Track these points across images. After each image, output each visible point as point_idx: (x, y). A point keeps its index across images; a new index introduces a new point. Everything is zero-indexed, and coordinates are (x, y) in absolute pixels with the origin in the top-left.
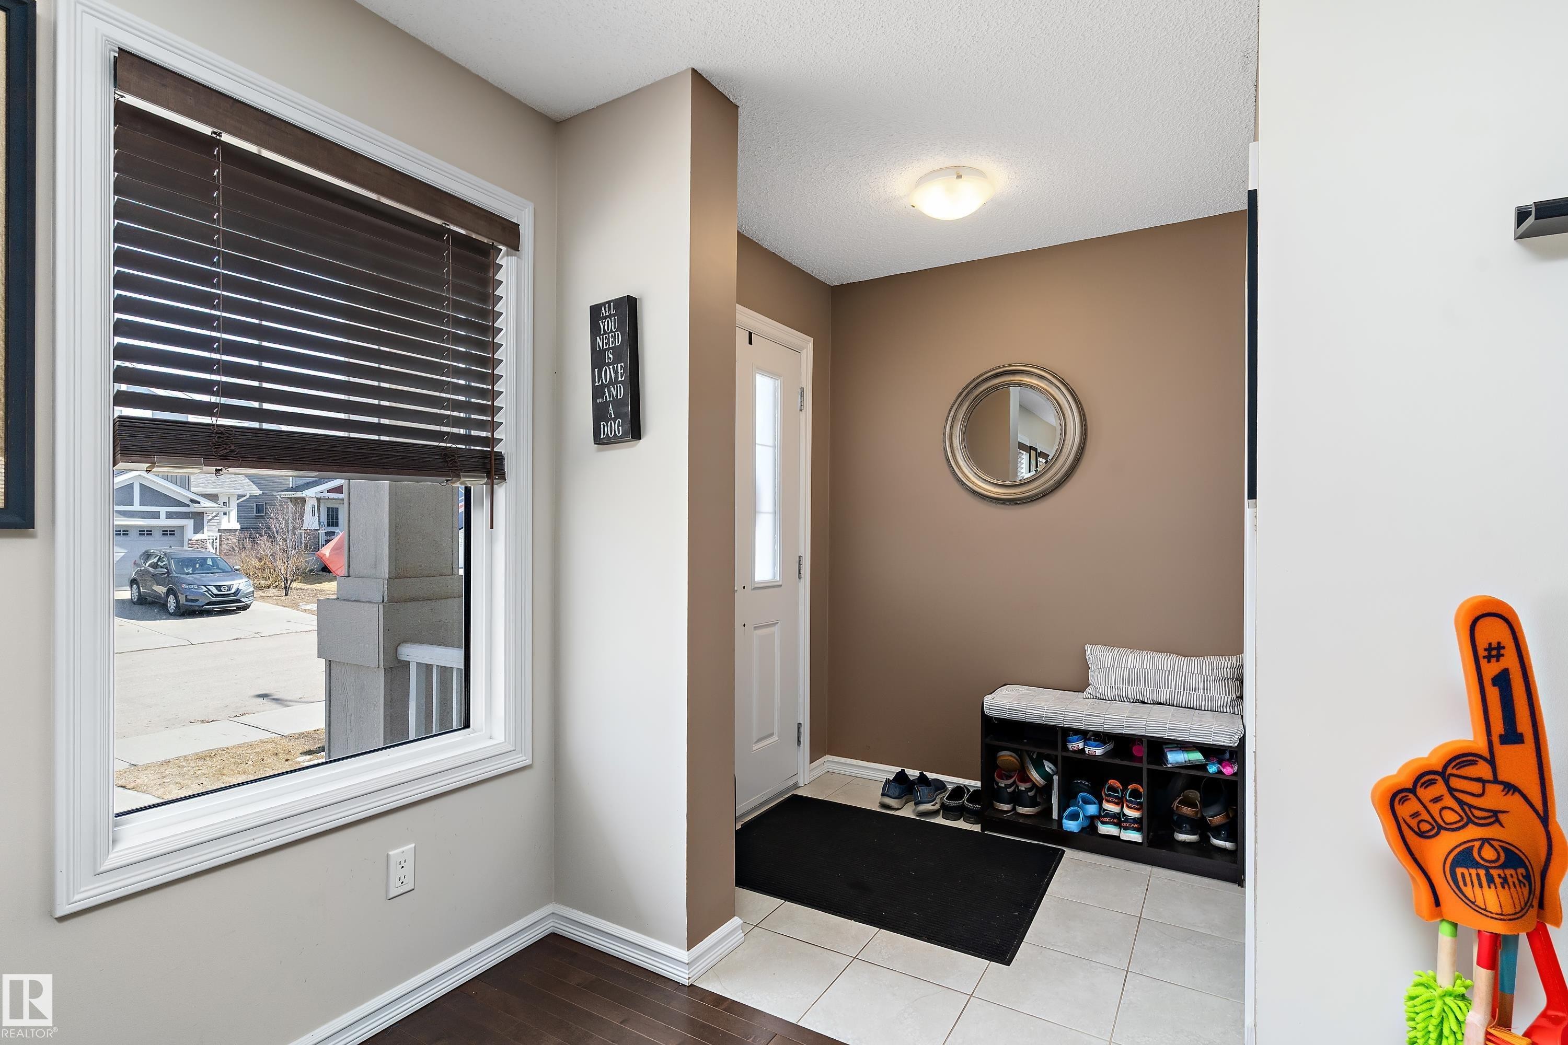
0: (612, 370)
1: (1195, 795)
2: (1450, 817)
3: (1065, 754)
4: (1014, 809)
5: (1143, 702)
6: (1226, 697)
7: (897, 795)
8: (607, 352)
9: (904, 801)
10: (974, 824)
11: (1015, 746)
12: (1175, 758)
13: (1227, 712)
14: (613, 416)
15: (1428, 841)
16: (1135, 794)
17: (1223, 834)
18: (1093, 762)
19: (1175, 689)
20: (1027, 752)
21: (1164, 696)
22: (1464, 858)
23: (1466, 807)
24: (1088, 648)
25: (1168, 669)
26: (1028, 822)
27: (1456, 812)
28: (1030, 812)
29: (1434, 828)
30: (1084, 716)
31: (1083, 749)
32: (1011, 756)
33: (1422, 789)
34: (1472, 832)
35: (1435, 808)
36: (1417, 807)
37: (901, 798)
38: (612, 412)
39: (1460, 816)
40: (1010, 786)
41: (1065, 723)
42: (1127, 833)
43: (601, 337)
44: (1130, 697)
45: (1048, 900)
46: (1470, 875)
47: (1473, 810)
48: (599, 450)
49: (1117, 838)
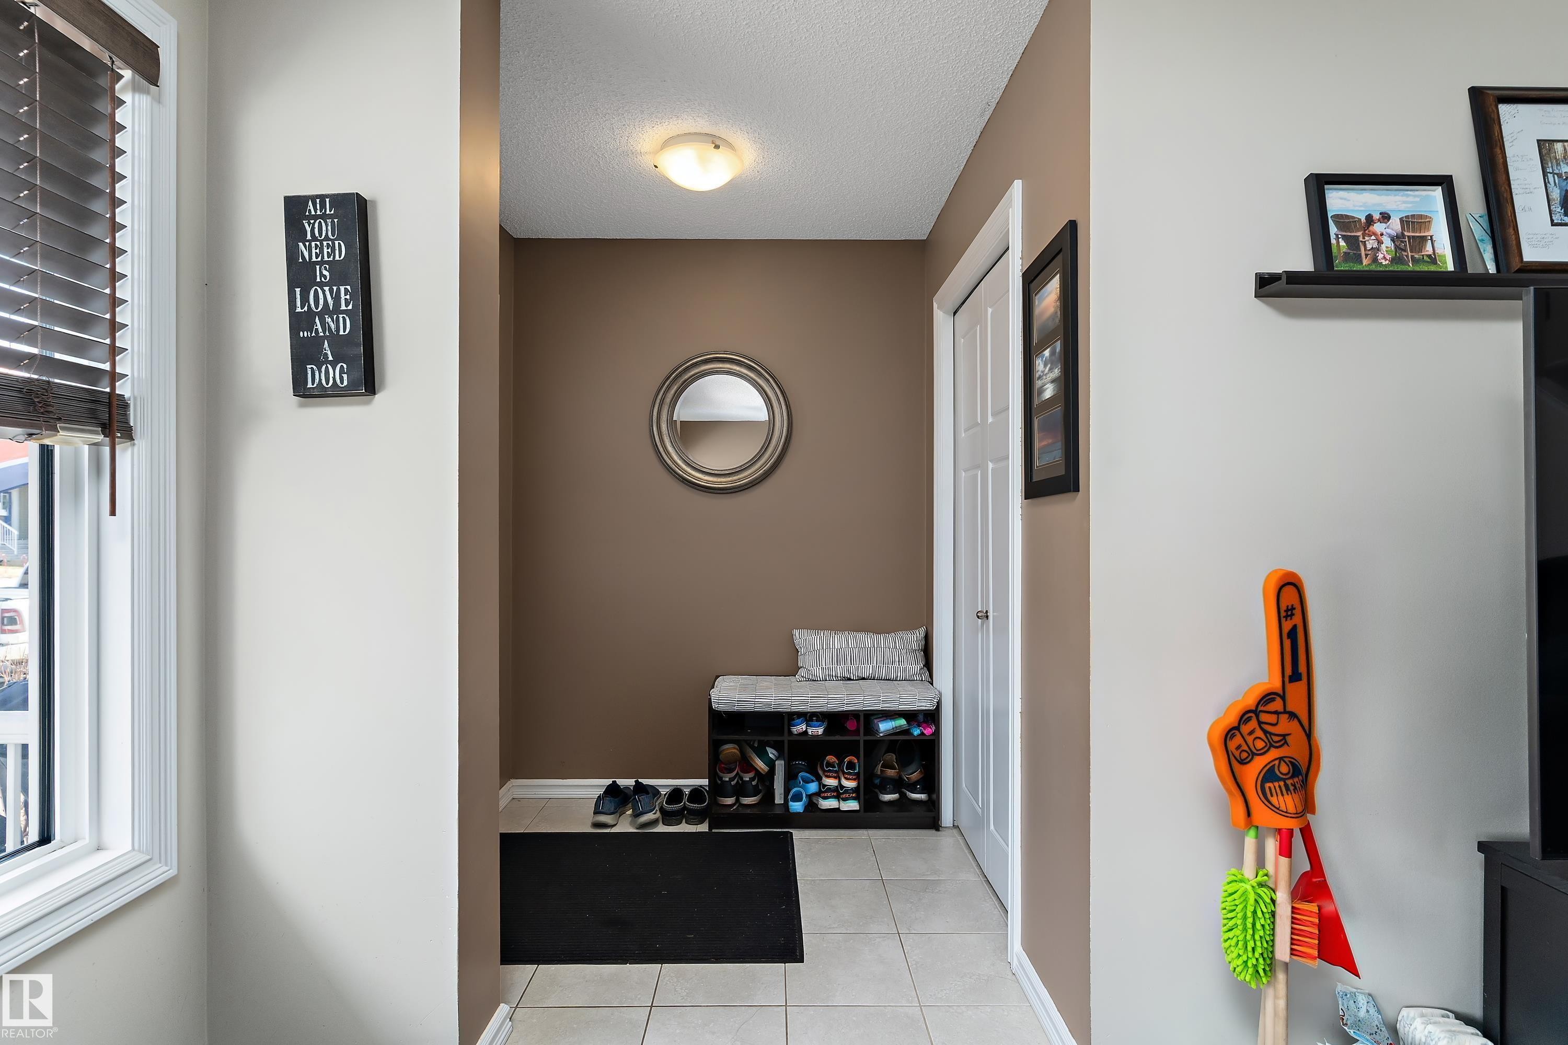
0: (328, 293)
1: (891, 757)
2: (1260, 744)
3: (791, 738)
4: (737, 800)
5: (849, 679)
6: (916, 667)
7: (612, 810)
8: (318, 267)
9: (618, 816)
10: (697, 825)
11: (736, 737)
12: (885, 726)
13: (917, 680)
14: (331, 358)
15: (1248, 765)
16: (851, 765)
17: (919, 788)
18: (816, 740)
19: (877, 664)
20: (746, 741)
21: (867, 671)
22: (1269, 775)
23: (1268, 735)
24: (796, 633)
25: (870, 647)
26: (755, 811)
27: (1264, 741)
28: (754, 801)
29: (1249, 755)
30: (809, 698)
31: (806, 732)
32: (734, 748)
33: (1243, 726)
34: (1274, 754)
35: (1250, 739)
36: (1240, 741)
37: (616, 812)
38: (329, 353)
39: (1265, 742)
40: (732, 779)
41: (792, 708)
42: (847, 803)
43: (307, 244)
44: (839, 675)
45: (802, 885)
46: (1275, 787)
47: (1272, 736)
48: (302, 405)
49: (837, 810)
